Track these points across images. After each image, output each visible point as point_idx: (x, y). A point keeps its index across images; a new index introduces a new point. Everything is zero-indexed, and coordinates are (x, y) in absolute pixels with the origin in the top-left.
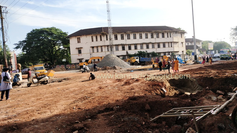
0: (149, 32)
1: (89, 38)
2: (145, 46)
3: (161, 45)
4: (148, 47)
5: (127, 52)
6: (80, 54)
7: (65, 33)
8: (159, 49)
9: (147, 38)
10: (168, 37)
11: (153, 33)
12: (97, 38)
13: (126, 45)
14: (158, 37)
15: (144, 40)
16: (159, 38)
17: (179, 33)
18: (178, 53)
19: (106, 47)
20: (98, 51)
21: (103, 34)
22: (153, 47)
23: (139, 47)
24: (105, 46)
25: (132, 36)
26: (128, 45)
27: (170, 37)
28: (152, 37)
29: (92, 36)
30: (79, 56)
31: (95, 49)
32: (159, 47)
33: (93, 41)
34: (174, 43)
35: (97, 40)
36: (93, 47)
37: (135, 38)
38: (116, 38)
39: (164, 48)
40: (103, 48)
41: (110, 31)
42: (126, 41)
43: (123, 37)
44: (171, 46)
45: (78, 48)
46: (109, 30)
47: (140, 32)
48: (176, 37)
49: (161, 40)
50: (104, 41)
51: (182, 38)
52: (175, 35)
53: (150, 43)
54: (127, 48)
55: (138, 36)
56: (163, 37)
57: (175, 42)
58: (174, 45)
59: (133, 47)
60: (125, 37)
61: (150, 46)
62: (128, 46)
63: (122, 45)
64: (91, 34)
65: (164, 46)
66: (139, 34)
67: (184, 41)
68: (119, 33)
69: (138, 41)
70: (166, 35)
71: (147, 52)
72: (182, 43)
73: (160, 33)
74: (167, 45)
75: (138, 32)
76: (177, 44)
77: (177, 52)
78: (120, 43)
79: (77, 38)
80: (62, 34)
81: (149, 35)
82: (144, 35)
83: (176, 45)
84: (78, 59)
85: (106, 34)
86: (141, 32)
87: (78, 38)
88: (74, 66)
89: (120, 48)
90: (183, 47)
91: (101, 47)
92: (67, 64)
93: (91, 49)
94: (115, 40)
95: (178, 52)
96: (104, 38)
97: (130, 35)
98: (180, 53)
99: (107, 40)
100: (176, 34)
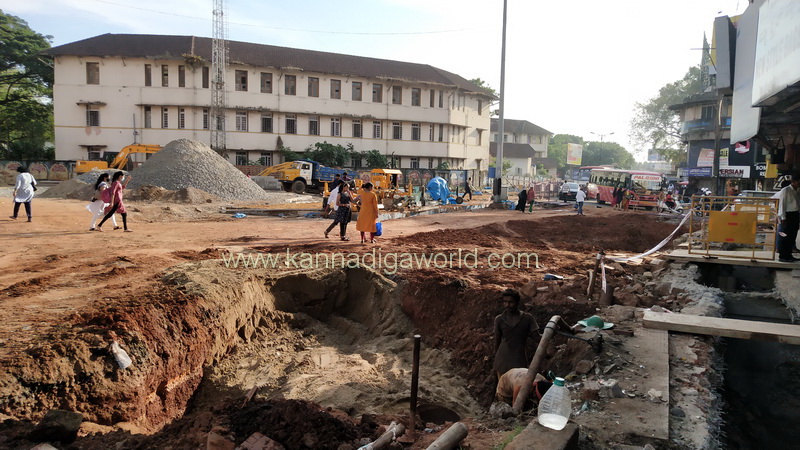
0: (368, 78)
1: (134, 70)
2: (347, 128)
3: (407, 132)
4: (357, 133)
5: (279, 138)
6: (93, 128)
7: (38, 39)
8: (397, 142)
9: (360, 99)
10: (432, 105)
11: (381, 86)
12: (165, 75)
13: (279, 113)
14: (397, 100)
15: (346, 105)
16: (400, 103)
17: (472, 96)
18: (461, 165)
19: (201, 115)
20: (165, 125)
21: (192, 63)
22: (377, 134)
23: (325, 127)
24: (195, 108)
25: (302, 85)
26: (287, 114)
27: (441, 106)
28: (377, 97)
29: (146, 65)
30: (88, 133)
31: (156, 118)
32: (397, 135)
33: (148, 82)
34: (451, 129)
35: (165, 83)
36: (148, 108)
37: (313, 91)
38: (243, 83)
39: (415, 143)
40: (188, 114)
41: (220, 54)
42: (277, 100)
43: (270, 83)
44: (441, 139)
45: (88, 105)
46: (215, 49)
47: (334, 74)
48: (461, 108)
49: (405, 111)
50: (195, 88)
51: (480, 113)
52: (456, 102)
53: (368, 118)
54: (279, 125)
55: (325, 86)
56: (416, 102)
57: (454, 126)
58: (451, 136)
59: (302, 125)
60: (279, 84)
61: (368, 129)
62: (283, 120)
63: (260, 111)
64: (145, 57)
65: (416, 136)
66: (328, 82)
67: (486, 125)
68: (254, 66)
69: (324, 104)
70: (425, 97)
71: (352, 148)
72: (480, 131)
73: (407, 86)
74: (425, 133)
75: (325, 73)
76: (462, 133)
77: (458, 159)
78: (257, 106)
79: (84, 65)
80: (22, 39)
81: (367, 91)
82: (347, 88)
83: (456, 137)
84: (83, 146)
85: (200, 64)
86: (339, 74)
87: (88, 64)
88: (60, 169)
89: (255, 122)
90: (480, 144)
91: (181, 109)
92: (35, 162)
93: (140, 114)
94: (238, 89)
95: (463, 160)
96: (194, 78)
97: (298, 79)
98: (468, 165)
99: (205, 85)
100: (462, 99)
